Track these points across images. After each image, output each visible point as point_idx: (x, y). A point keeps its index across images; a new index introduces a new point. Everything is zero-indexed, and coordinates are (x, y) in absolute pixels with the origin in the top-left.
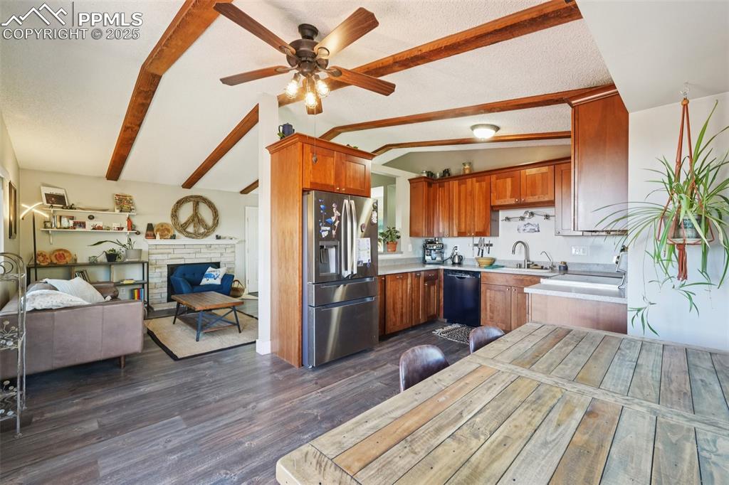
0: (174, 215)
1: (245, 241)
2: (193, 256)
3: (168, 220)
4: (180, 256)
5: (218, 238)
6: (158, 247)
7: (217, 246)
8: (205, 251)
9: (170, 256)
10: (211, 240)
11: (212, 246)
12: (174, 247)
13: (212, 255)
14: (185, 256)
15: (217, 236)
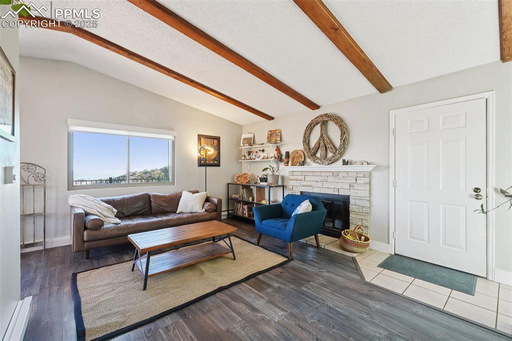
0: (306, 141)
1: (389, 167)
2: (320, 184)
3: (301, 147)
4: (309, 184)
5: (345, 163)
6: (294, 173)
7: (345, 175)
8: (331, 179)
9: (303, 183)
10: (338, 166)
11: (340, 175)
12: (305, 174)
13: (339, 186)
14: (314, 184)
15: (344, 161)
